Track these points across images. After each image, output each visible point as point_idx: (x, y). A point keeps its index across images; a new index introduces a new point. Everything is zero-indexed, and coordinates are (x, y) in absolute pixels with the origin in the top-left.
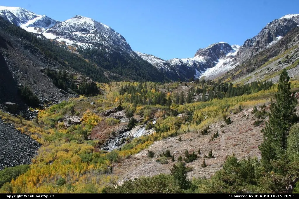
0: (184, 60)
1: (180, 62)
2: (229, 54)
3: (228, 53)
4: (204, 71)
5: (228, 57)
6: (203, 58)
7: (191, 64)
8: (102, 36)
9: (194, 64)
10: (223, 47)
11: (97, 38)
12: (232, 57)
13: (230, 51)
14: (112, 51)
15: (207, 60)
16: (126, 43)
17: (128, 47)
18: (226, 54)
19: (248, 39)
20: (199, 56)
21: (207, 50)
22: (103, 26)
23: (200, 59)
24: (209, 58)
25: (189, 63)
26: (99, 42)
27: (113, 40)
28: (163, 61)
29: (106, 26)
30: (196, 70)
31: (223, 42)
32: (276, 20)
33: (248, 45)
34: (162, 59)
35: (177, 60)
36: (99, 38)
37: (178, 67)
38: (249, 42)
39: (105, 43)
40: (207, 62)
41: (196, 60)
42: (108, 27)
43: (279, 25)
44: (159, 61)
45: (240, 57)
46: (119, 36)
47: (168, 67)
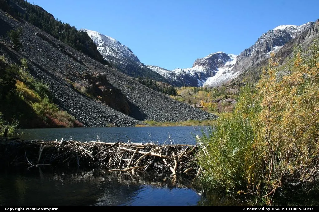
0: (186, 70)
1: (183, 72)
2: (228, 63)
3: (226, 62)
4: (205, 80)
5: (227, 66)
6: (203, 68)
7: (193, 74)
8: (112, 49)
9: (196, 74)
10: (221, 57)
11: (108, 51)
12: (230, 66)
13: (228, 60)
14: (125, 63)
15: (207, 70)
16: (134, 56)
17: (136, 59)
18: (224, 63)
19: (246, 49)
20: (199, 66)
21: (206, 60)
22: (109, 39)
23: (200, 69)
24: (209, 67)
25: (191, 73)
26: (111, 55)
27: (122, 52)
28: (168, 72)
29: (112, 39)
30: (198, 80)
31: (220, 52)
32: (270, 30)
33: (247, 54)
34: (167, 70)
35: (180, 70)
36: (110, 51)
37: (182, 77)
38: (247, 52)
39: (117, 56)
40: (207, 72)
41: (197, 70)
42: (114, 40)
43: (275, 35)
44: (165, 72)
45: (239, 66)
46: (126, 48)
47: (174, 77)
